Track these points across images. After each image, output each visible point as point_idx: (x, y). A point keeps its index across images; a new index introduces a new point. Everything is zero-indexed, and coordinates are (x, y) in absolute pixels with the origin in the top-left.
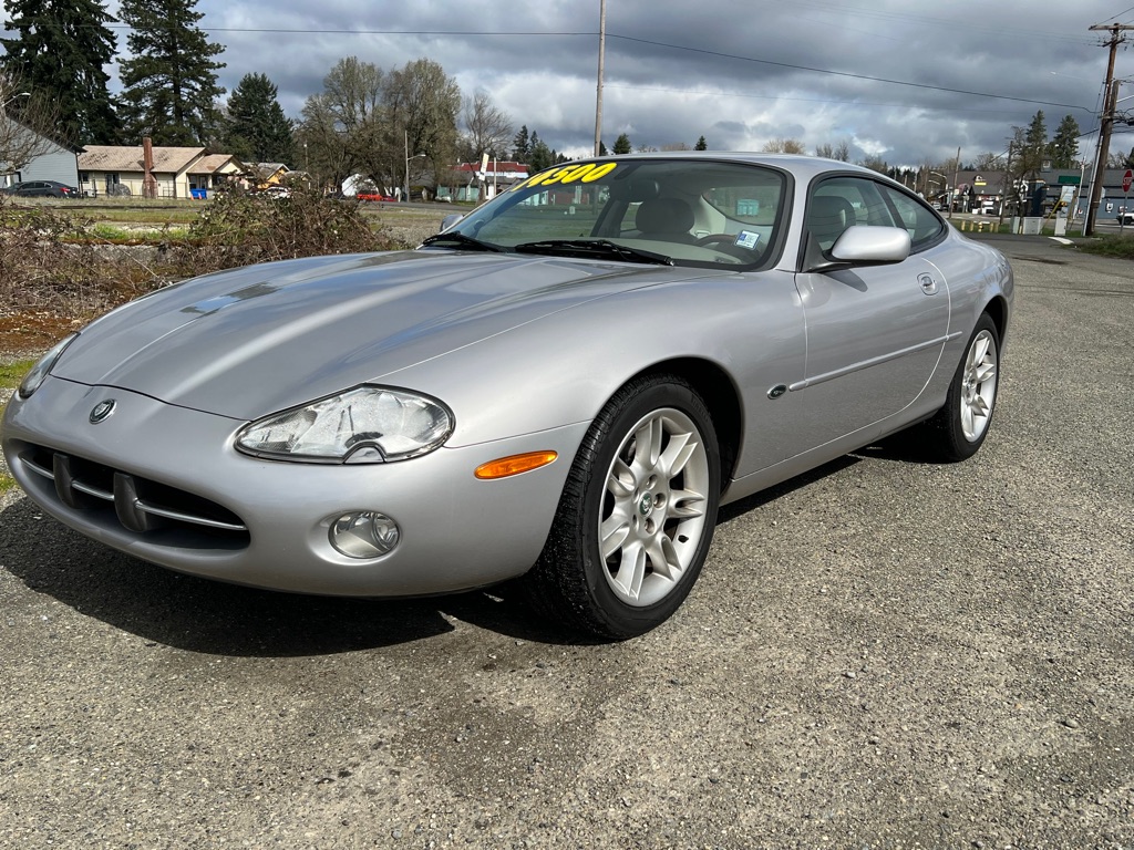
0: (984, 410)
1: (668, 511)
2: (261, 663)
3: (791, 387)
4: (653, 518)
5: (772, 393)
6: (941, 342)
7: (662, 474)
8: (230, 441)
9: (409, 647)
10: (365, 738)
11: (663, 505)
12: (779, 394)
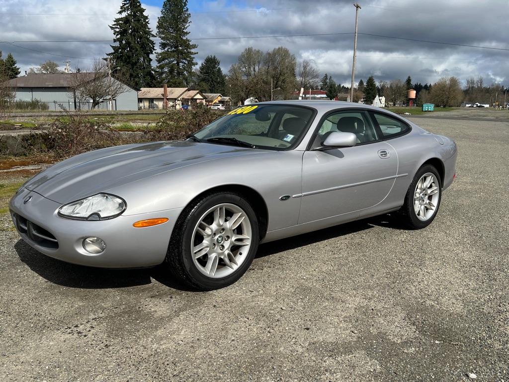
0: (432, 207)
1: (231, 243)
2: (77, 290)
3: (293, 196)
4: (224, 245)
5: (282, 199)
6: (394, 178)
7: (227, 228)
8: (56, 211)
9: (130, 289)
10: (92, 316)
11: (229, 240)
12: (286, 199)
